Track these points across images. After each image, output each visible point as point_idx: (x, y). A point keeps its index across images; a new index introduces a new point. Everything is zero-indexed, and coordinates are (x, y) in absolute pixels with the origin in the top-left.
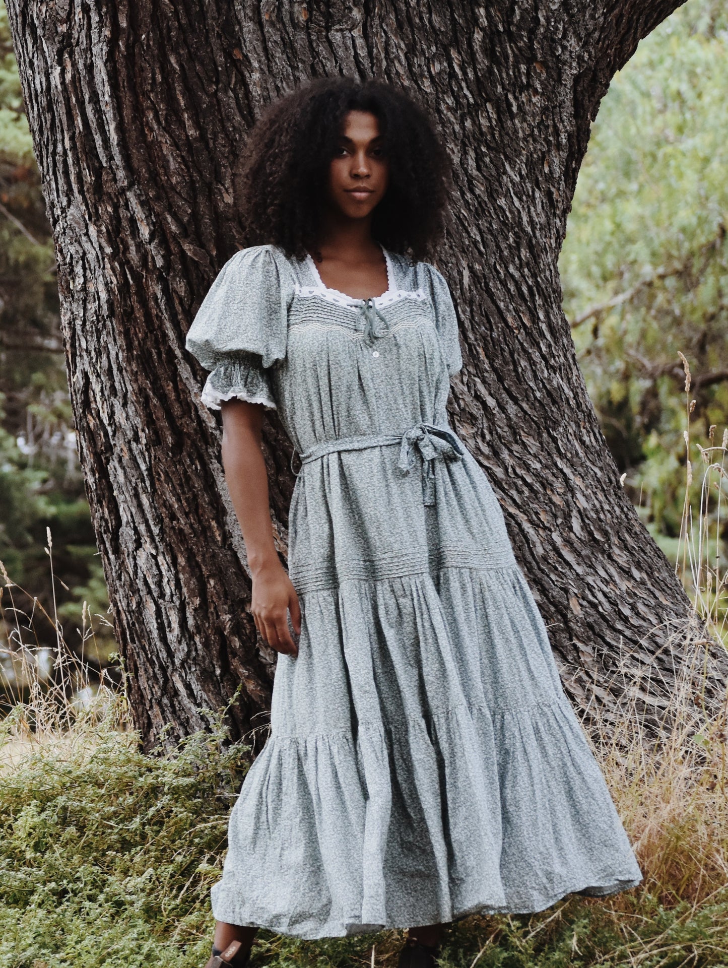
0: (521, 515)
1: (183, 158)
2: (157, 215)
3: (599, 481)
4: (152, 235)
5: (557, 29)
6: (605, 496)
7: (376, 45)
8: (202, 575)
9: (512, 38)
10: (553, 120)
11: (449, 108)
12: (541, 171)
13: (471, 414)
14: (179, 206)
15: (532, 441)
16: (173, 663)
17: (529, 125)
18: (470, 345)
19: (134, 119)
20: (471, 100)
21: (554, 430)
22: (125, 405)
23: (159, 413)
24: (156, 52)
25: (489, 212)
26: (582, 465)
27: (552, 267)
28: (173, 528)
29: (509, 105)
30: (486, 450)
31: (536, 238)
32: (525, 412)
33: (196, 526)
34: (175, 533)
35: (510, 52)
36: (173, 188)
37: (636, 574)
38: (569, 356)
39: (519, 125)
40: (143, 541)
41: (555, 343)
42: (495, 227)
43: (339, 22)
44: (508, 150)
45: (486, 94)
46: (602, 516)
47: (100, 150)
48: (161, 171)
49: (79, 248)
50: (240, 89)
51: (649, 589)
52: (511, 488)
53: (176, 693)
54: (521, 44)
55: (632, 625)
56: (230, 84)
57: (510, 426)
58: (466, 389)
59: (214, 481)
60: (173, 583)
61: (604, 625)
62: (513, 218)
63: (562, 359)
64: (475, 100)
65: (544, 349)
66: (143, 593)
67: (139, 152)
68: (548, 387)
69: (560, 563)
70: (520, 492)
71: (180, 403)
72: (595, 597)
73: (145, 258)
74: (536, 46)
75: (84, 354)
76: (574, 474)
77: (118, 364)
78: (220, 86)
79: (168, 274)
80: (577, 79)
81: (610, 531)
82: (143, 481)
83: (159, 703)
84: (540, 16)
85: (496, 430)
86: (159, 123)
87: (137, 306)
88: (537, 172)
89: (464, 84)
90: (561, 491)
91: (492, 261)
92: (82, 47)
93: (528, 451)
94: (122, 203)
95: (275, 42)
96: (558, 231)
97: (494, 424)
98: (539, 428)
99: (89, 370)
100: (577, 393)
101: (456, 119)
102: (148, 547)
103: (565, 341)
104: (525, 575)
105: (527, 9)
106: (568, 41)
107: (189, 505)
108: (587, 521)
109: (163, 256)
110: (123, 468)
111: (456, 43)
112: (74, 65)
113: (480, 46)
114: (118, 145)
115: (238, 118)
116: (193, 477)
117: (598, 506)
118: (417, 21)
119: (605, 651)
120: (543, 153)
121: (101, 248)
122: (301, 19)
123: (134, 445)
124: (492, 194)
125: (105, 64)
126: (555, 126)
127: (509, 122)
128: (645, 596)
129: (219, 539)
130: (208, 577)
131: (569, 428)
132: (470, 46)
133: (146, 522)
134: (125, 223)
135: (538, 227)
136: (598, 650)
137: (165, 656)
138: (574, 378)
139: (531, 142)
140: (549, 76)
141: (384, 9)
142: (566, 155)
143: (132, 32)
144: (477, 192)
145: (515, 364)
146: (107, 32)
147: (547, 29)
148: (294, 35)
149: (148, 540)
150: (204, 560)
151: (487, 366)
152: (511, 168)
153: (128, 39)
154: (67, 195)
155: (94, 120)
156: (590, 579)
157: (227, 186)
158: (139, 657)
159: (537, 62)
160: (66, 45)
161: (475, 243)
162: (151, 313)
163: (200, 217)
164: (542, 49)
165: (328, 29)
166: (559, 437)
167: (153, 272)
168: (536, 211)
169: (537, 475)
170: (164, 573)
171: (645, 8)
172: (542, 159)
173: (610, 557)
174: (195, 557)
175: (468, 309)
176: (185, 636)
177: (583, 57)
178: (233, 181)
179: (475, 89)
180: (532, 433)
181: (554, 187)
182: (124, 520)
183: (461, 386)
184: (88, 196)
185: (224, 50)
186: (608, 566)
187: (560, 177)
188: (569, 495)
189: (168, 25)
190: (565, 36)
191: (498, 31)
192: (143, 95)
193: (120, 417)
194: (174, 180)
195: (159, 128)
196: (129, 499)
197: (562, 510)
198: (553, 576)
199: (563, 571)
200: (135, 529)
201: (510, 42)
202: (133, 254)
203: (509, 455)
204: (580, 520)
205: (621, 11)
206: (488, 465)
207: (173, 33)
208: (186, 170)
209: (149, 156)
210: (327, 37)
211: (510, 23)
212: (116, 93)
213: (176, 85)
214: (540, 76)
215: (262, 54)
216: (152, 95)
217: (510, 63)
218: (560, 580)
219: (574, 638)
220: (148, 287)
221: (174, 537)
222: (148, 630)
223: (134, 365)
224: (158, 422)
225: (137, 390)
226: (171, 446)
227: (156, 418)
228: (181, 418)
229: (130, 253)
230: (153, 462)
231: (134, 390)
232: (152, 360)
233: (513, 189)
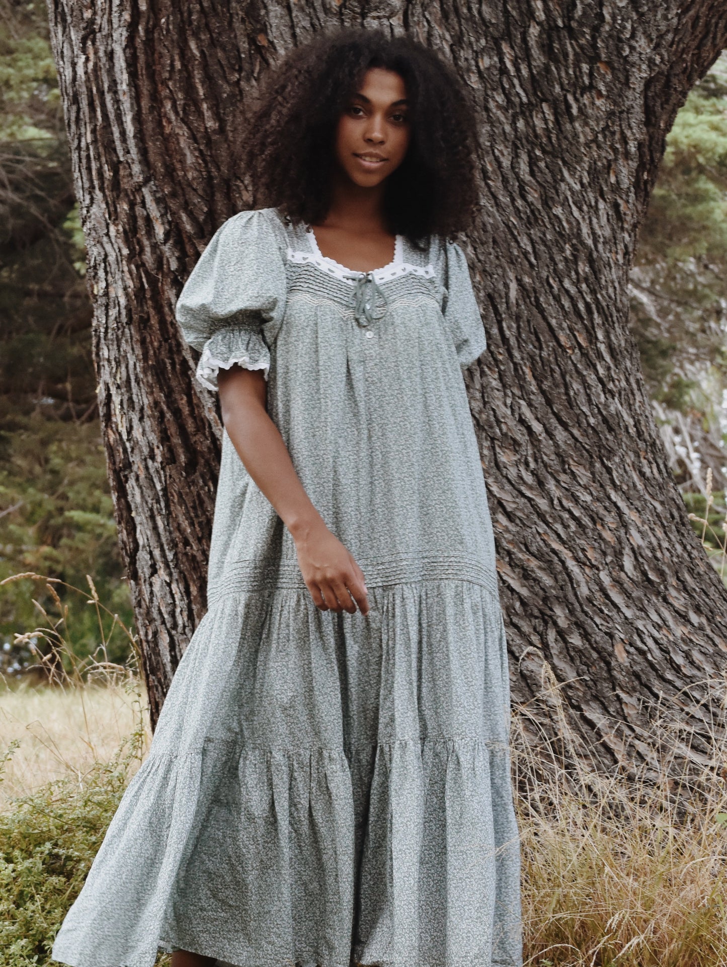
0: (566, 551)
1: (201, 151)
2: (173, 214)
3: (658, 516)
4: (167, 235)
5: (625, 28)
6: (665, 533)
7: (418, 35)
9: (573, 34)
10: (620, 126)
11: (499, 107)
12: (606, 181)
13: (514, 440)
14: (194, 204)
15: (583, 471)
17: (592, 130)
18: (515, 364)
19: (151, 109)
20: (525, 100)
21: (609, 459)
22: (141, 419)
23: (173, 430)
24: (175, 37)
25: (543, 221)
26: (640, 499)
27: (617, 285)
28: (186, 554)
29: (568, 107)
30: (529, 478)
31: (597, 251)
32: (576, 440)
34: (188, 560)
35: (570, 49)
36: (190, 185)
37: (694, 618)
38: (632, 381)
39: (580, 129)
40: (158, 567)
41: (616, 366)
42: (549, 237)
43: (376, 9)
44: (567, 156)
45: (542, 93)
46: (659, 555)
47: (118, 143)
49: (101, 250)
51: (707, 636)
52: (557, 522)
54: (583, 41)
55: (685, 675)
56: (253, 72)
57: (558, 455)
58: (509, 412)
60: (185, 613)
61: (652, 674)
62: (571, 229)
63: (623, 384)
64: (529, 100)
65: (601, 371)
66: (158, 623)
67: (155, 144)
68: (604, 413)
69: (606, 605)
70: (566, 527)
71: (194, 418)
72: (645, 643)
73: (160, 261)
74: (600, 44)
75: (106, 363)
76: (629, 508)
77: (136, 375)
78: (243, 74)
80: (648, 83)
81: (667, 571)
82: (158, 502)
84: (605, 12)
85: (542, 458)
86: (177, 113)
87: (152, 312)
88: (601, 181)
89: (516, 81)
90: (613, 526)
91: (544, 274)
92: (104, 33)
93: (577, 482)
94: (139, 200)
95: (304, 28)
96: (626, 247)
97: (539, 451)
98: (591, 457)
99: (110, 381)
100: (639, 420)
101: (507, 118)
102: (162, 574)
103: (628, 364)
104: (566, 617)
105: (590, 4)
106: (637, 42)
107: (202, 529)
108: (641, 560)
109: (178, 258)
110: (140, 487)
111: (508, 36)
112: (96, 52)
113: (536, 41)
114: (135, 137)
116: (206, 500)
117: (655, 543)
118: (465, 11)
119: (652, 703)
120: (609, 161)
121: (120, 249)
122: (333, 4)
123: (150, 462)
124: (547, 202)
125: (124, 50)
126: (622, 133)
127: (568, 126)
128: (702, 643)
131: (626, 458)
132: (525, 40)
133: (161, 546)
134: (140, 222)
135: (601, 240)
136: (644, 702)
138: (637, 404)
139: (595, 148)
140: (615, 78)
142: (635, 164)
143: (152, 15)
144: (530, 198)
145: (567, 386)
146: (127, 16)
147: (613, 27)
148: (325, 22)
149: (162, 565)
151: (534, 388)
152: (571, 175)
153: (147, 23)
154: (90, 193)
155: (113, 111)
156: (640, 624)
157: (246, 182)
159: (601, 62)
160: (90, 33)
161: (525, 254)
162: (166, 321)
163: (216, 216)
164: (607, 48)
165: (364, 16)
166: (613, 467)
167: (167, 275)
168: (599, 223)
169: (586, 508)
170: (177, 602)
172: (608, 167)
173: (665, 600)
175: (514, 325)
177: (654, 60)
179: (529, 87)
180: (583, 462)
181: (622, 198)
182: (141, 543)
183: (503, 408)
184: (107, 193)
185: (248, 36)
186: (662, 609)
187: (628, 188)
188: (622, 531)
189: (189, 8)
190: (633, 36)
191: (557, 27)
192: (162, 84)
193: (137, 433)
194: (190, 175)
195: (176, 119)
196: (145, 521)
197: (613, 547)
198: (598, 620)
199: (610, 614)
200: (151, 553)
201: (570, 39)
202: (148, 257)
203: (556, 486)
204: (633, 559)
205: (698, 12)
206: (531, 496)
207: (194, 17)
208: (203, 165)
209: (167, 149)
210: (362, 25)
211: (570, 18)
212: (134, 81)
213: (196, 72)
214: (604, 77)
215: (289, 40)
216: (170, 83)
217: (570, 62)
218: (606, 624)
219: (617, 688)
220: (164, 292)
221: (186, 564)
222: (163, 662)
223: (150, 377)
224: (171, 439)
225: (152, 404)
226: (184, 464)
227: (171, 435)
228: (195, 435)
229: (145, 255)
230: (168, 482)
231: (149, 403)
232: (166, 372)
233: (572, 198)
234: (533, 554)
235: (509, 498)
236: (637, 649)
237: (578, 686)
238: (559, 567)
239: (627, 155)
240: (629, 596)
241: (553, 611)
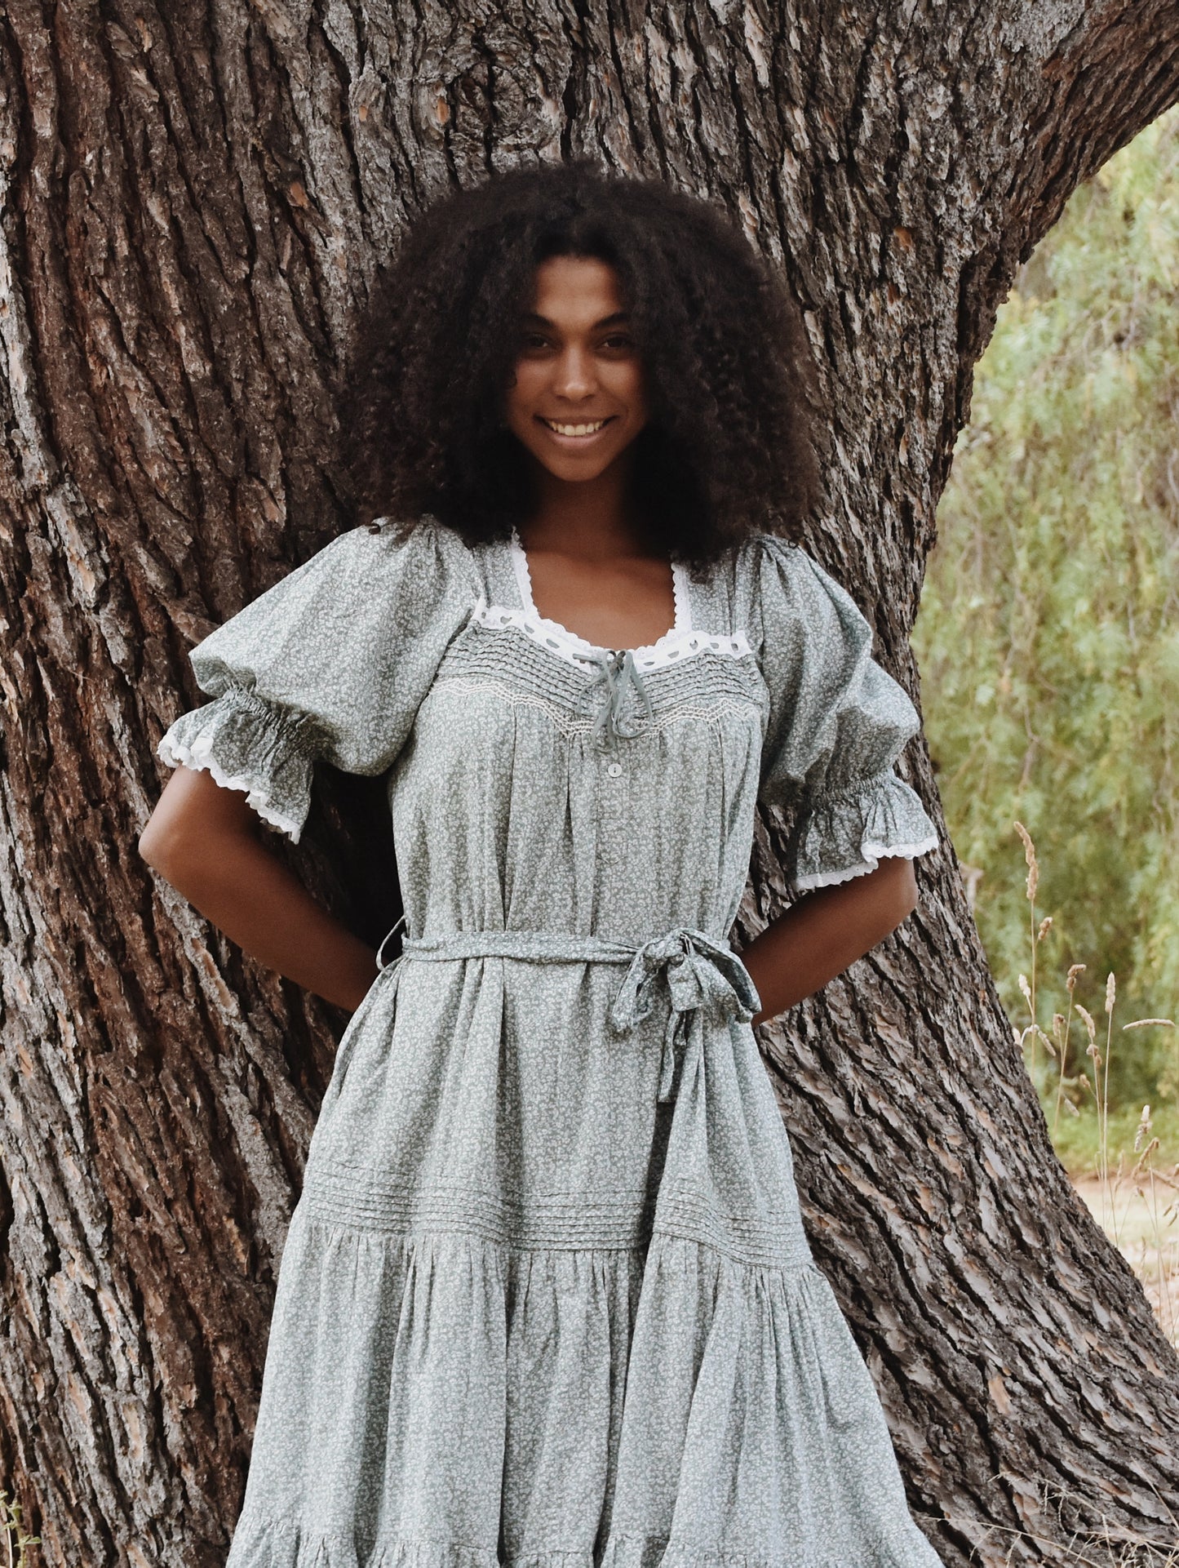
0: (883, 1198)
1: (174, 422)
2: (115, 549)
3: (1017, 1116)
4: (103, 593)
5: (939, 160)
6: (1031, 1148)
8: (201, 1337)
9: (855, 175)
10: (922, 353)
12: (894, 460)
14: (164, 528)
15: (897, 1037)
16: (129, 1520)
17: (880, 362)
19: (66, 336)
21: (936, 1011)
22: (28, 961)
23: (111, 983)
24: (117, 190)
26: (987, 1084)
28: (137, 1233)
29: (847, 319)
30: (808, 1058)
32: (882, 976)
33: (189, 1230)
34: (140, 1243)
35: (851, 205)
36: (152, 490)
37: (1103, 1316)
39: (862, 361)
40: (63, 1256)
43: (515, 130)
44: (842, 415)
45: (806, 294)
46: (1031, 1193)
48: (125, 452)
50: (302, 272)
51: (1126, 1347)
52: (862, 1141)
54: (873, 190)
55: (1110, 1431)
56: (279, 261)
57: (854, 1007)
59: (232, 1131)
60: (134, 1351)
61: (1057, 1433)
62: (851, 559)
66: (63, 1368)
67: (76, 409)
68: (922, 919)
69: (964, 1301)
70: (878, 1149)
71: (159, 960)
72: (1037, 1374)
73: (82, 641)
74: (902, 194)
76: (975, 1105)
77: (14, 873)
78: (257, 265)
79: (137, 678)
80: (969, 268)
81: (1049, 1226)
82: (68, 1127)
84: (909, 131)
85: (828, 1016)
86: (122, 346)
87: (62, 748)
88: (888, 462)
90: (955, 1143)
93: (888, 1057)
94: (33, 522)
95: (380, 169)
96: (914, 587)
97: (822, 1002)
98: (908, 1008)
100: (966, 930)
102: (76, 1271)
104: (901, 1331)
105: (885, 116)
106: (958, 187)
107: (173, 1182)
108: (1007, 1206)
109: (126, 639)
110: (22, 1098)
111: (749, 183)
113: (795, 190)
114: (28, 394)
115: (298, 336)
116: (187, 1124)
117: (1022, 1170)
118: (672, 132)
119: (1064, 1491)
120: (899, 423)
122: (433, 121)
123: (47, 1049)
126: (925, 365)
127: (846, 357)
128: (1123, 1364)
129: (243, 1259)
130: (215, 1342)
131: (961, 1005)
132: (776, 189)
133: (74, 1215)
134: (39, 566)
135: (889, 578)
136: (1051, 1491)
137: (112, 1504)
138: (959, 897)
139: (880, 398)
140: (921, 258)
141: (607, 104)
142: (936, 426)
143: (62, 147)
147: (922, 160)
148: (419, 157)
149: (78, 1256)
150: (207, 1305)
152: (846, 451)
153: (54, 164)
156: (1022, 1334)
157: (272, 484)
158: (45, 1499)
159: (901, 228)
162: (94, 764)
163: (210, 554)
164: (912, 201)
165: (490, 144)
166: (945, 1025)
167: (101, 674)
168: (884, 543)
169: (909, 1110)
170: (113, 1328)
171: (1098, 124)
172: (897, 434)
173: (1052, 1282)
174: (185, 1297)
176: (160, 1468)
177: (983, 221)
178: (284, 474)
180: (896, 1019)
181: (914, 494)
182: (21, 1209)
185: (268, 187)
186: (1052, 1302)
187: (923, 473)
188: (971, 1150)
189: (144, 132)
190: (952, 177)
191: (829, 160)
192: (86, 286)
193: (16, 987)
194: (154, 472)
195: (121, 358)
196: (32, 1164)
197: (961, 1185)
198: (952, 1331)
199: (972, 1319)
200: (47, 1230)
201: (851, 186)
202: (57, 634)
203: (855, 1069)
204: (994, 1206)
205: (1058, 125)
206: (815, 1092)
207: (155, 151)
208: (180, 450)
209: (99, 419)
210: (488, 161)
211: (852, 144)
212: (20, 280)
213: (161, 262)
214: (905, 259)
215: (349, 196)
216: (105, 285)
217: (852, 229)
218: (967, 1339)
219: (1002, 1466)
220: (88, 706)
221: (138, 1252)
222: (72, 1446)
223: (52, 876)
224: (105, 1004)
225: (57, 931)
226: (135, 1054)
227: (103, 994)
228: (159, 995)
229: (49, 632)
230: (90, 1088)
231: (50, 931)
232: (95, 867)
233: (849, 497)
234: (826, 1209)
236: (1025, 1384)
237: (930, 1466)
238: (874, 1231)
239: (926, 409)
240: (998, 1280)
241: (875, 1320)
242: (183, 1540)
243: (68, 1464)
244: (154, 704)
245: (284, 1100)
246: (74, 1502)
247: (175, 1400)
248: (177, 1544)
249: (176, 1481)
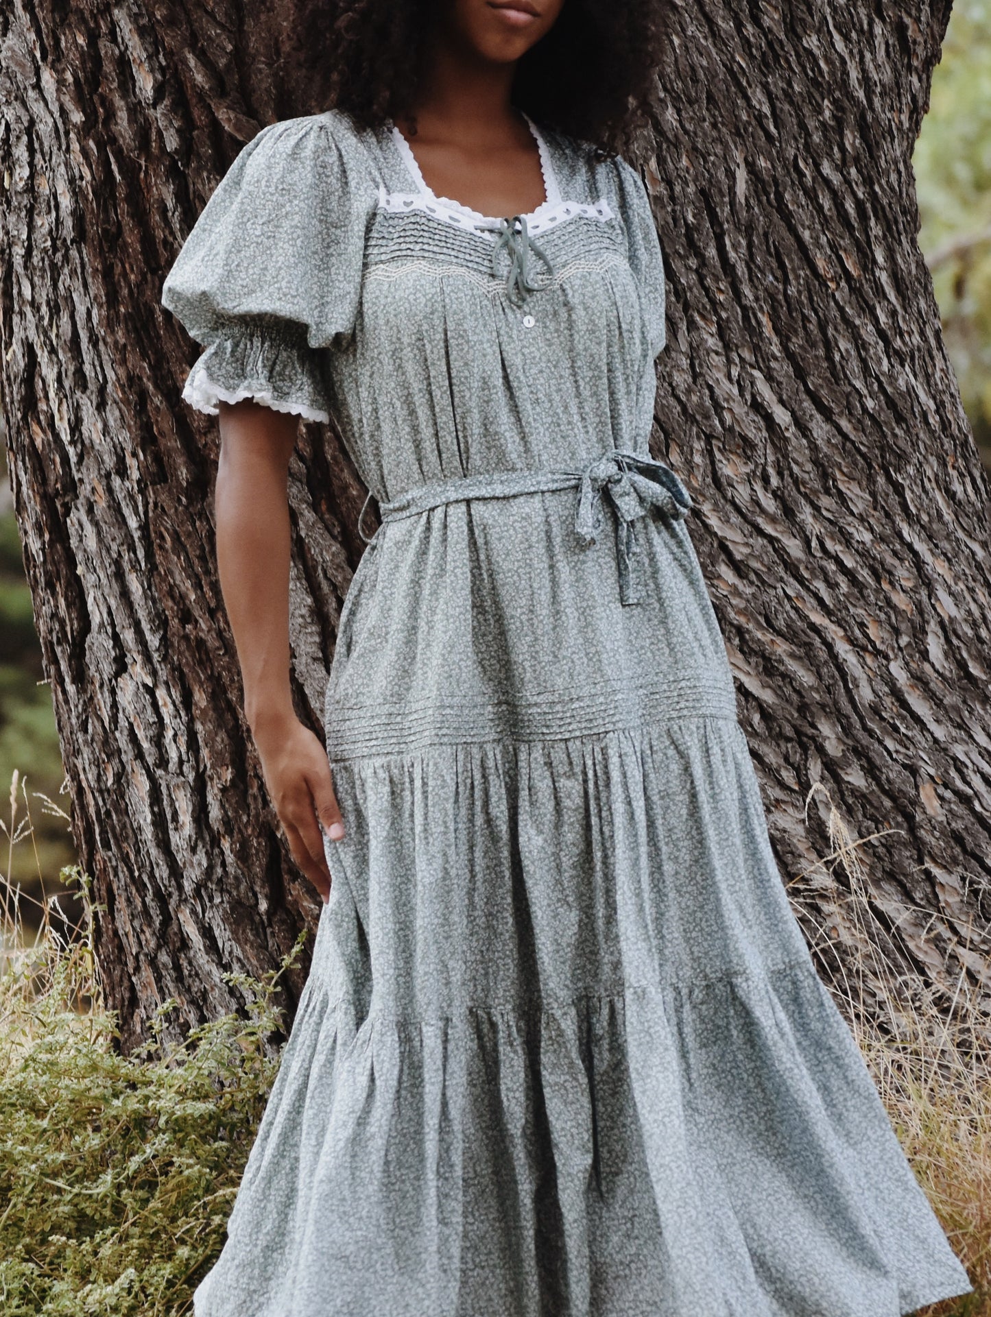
0: (833, 627)
2: (169, 54)
3: (979, 567)
4: (159, 90)
13: (745, 439)
14: (210, 38)
15: (857, 490)
16: (180, 888)
18: (745, 309)
21: (898, 470)
22: (101, 406)
25: (788, 62)
26: (948, 537)
27: (902, 166)
28: (186, 638)
30: (769, 504)
31: (873, 110)
32: (845, 437)
34: (189, 647)
36: (201, 5)
38: (929, 333)
40: (128, 660)
41: (905, 309)
42: (797, 88)
46: (984, 633)
49: (21, 112)
52: (817, 577)
53: (185, 944)
57: (816, 462)
58: (735, 391)
60: (183, 740)
61: (982, 835)
62: (832, 73)
63: (916, 339)
65: (883, 318)
66: (128, 756)
68: (889, 390)
69: (903, 718)
70: (832, 586)
72: (969, 784)
73: (143, 132)
75: (28, 310)
76: (933, 554)
77: (91, 330)
79: (187, 165)
82: (132, 548)
83: (153, 962)
85: (790, 469)
87: (127, 222)
90: (908, 584)
91: (791, 152)
93: (848, 508)
94: (104, 29)
96: (914, 98)
97: (785, 456)
98: (870, 466)
99: (37, 341)
100: (942, 402)
102: (138, 672)
103: (923, 304)
104: (839, 739)
108: (955, 641)
109: (178, 131)
110: (96, 524)
117: (977, 613)
119: (984, 884)
121: (63, 112)
123: (116, 482)
124: (794, 28)
131: (926, 467)
133: (137, 625)
134: (108, 67)
135: (878, 90)
136: (971, 884)
137: (165, 875)
138: (938, 374)
144: (767, 22)
145: (829, 346)
149: (139, 658)
151: (776, 350)
156: (959, 751)
158: (116, 875)
161: (760, 119)
162: (154, 237)
163: (248, 60)
166: (906, 483)
167: (159, 160)
168: (874, 60)
169: (864, 554)
170: (167, 721)
174: (225, 692)
175: (744, 243)
176: (203, 839)
180: (857, 474)
181: (910, 15)
182: (95, 619)
183: (725, 383)
184: (40, 14)
188: (924, 593)
193: (91, 427)
196: (104, 581)
197: (909, 620)
198: (891, 745)
199: (910, 734)
200: (116, 637)
202: (123, 124)
203: (814, 516)
204: (942, 640)
206: (774, 534)
218: (903, 750)
219: (927, 859)
220: (149, 188)
221: (187, 654)
222: (135, 825)
223: (120, 333)
224: (162, 441)
225: (124, 380)
226: (185, 484)
227: (159, 433)
228: (205, 434)
229: (116, 124)
230: (151, 514)
231: (118, 380)
232: (155, 326)
233: (834, 18)
234: (779, 633)
235: (738, 538)
236: (957, 793)
237: (861, 855)
238: (823, 655)
241: (817, 729)
242: (222, 902)
243: (132, 840)
244: (200, 187)
245: (306, 524)
246: (137, 874)
247: (216, 780)
248: (217, 907)
249: (216, 851)
